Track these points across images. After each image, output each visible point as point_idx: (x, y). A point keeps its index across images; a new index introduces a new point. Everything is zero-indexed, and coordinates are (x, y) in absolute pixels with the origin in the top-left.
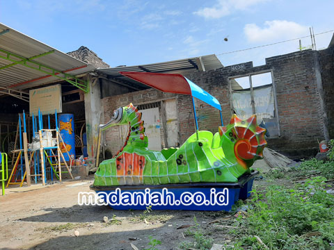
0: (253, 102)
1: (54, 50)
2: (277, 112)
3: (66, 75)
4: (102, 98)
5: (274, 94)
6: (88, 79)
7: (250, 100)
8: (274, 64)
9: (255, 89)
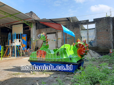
0: (88, 34)
1: (20, 12)
2: (96, 38)
3: (25, 21)
4: (37, 29)
5: (95, 31)
6: (32, 23)
7: (87, 33)
8: (96, 21)
9: (89, 29)
